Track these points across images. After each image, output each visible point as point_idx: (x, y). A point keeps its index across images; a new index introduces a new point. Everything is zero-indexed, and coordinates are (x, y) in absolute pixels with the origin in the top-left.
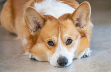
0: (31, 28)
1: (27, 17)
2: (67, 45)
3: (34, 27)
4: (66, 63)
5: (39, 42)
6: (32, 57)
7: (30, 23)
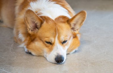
0: (30, 27)
1: (26, 18)
2: (62, 44)
3: (32, 26)
4: (63, 61)
5: (37, 41)
6: (28, 51)
7: (28, 23)
